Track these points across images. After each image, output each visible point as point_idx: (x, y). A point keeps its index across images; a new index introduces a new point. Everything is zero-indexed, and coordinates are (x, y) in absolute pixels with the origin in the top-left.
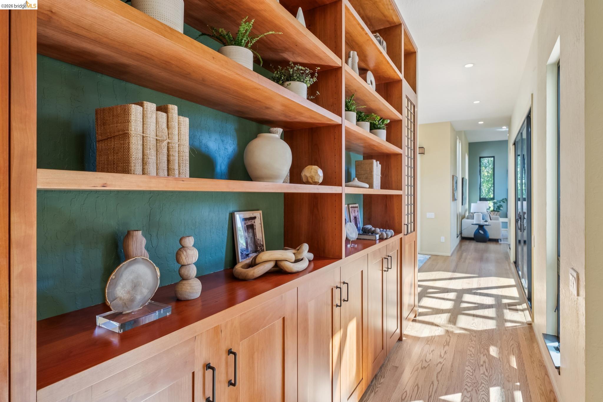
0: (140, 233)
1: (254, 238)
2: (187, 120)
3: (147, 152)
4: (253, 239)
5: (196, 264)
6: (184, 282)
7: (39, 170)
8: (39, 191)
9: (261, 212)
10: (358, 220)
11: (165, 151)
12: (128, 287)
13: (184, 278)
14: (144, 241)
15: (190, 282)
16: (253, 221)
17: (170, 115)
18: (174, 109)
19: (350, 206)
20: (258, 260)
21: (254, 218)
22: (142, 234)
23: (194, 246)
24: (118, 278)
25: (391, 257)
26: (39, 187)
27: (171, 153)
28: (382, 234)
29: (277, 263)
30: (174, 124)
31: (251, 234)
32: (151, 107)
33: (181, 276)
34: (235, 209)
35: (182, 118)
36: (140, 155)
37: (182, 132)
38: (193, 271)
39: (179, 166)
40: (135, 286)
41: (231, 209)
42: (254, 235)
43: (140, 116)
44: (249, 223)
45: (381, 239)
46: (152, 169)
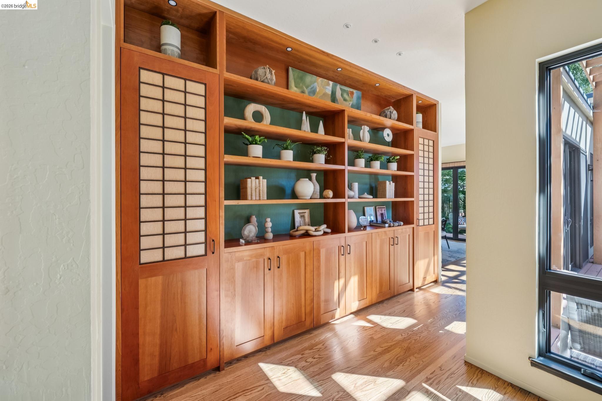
0: (254, 216)
1: (305, 221)
2: (266, 180)
3: (252, 192)
4: (303, 222)
5: (271, 228)
6: (267, 233)
7: (225, 201)
8: (225, 205)
9: (309, 210)
10: (384, 215)
11: (258, 191)
12: (248, 232)
13: (267, 232)
14: (256, 219)
15: (268, 233)
16: (304, 214)
17: (260, 180)
18: (261, 178)
19: (377, 207)
20: (298, 229)
21: (305, 212)
22: (255, 217)
23: (270, 221)
24: (245, 228)
25: (398, 238)
26: (225, 204)
27: (260, 191)
28: (390, 224)
29: (307, 231)
30: (261, 182)
31: (303, 219)
32: (253, 178)
33: (266, 231)
34: (295, 209)
35: (264, 180)
36: (250, 193)
37: (264, 184)
38: (270, 230)
39: (263, 195)
40: (250, 232)
41: (293, 209)
42: (305, 220)
43: (250, 182)
44: (302, 214)
45: (390, 226)
46: (254, 198)
